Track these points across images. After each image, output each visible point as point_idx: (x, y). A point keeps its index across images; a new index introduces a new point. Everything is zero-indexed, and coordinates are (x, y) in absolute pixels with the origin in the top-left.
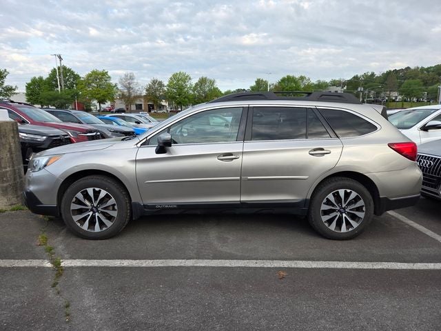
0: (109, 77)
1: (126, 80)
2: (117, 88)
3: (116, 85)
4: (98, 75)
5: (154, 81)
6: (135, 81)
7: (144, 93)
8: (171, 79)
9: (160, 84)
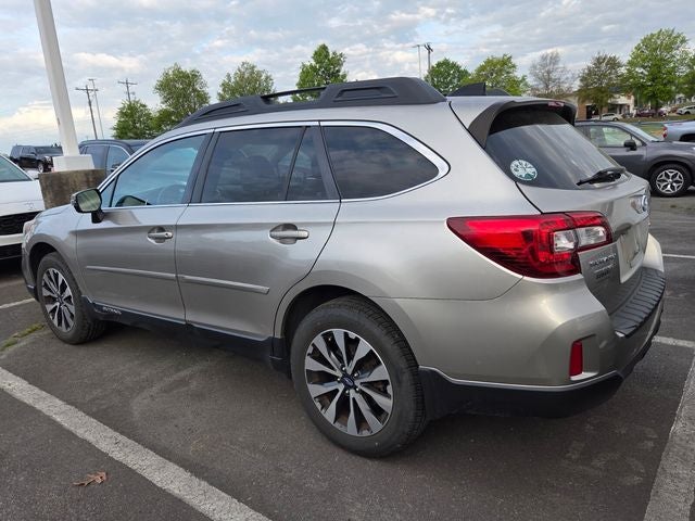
0: (514, 66)
1: (544, 66)
2: (526, 85)
3: (524, 79)
4: (495, 66)
5: (598, 59)
6: (561, 65)
7: (576, 85)
8: (638, 48)
9: (613, 63)
